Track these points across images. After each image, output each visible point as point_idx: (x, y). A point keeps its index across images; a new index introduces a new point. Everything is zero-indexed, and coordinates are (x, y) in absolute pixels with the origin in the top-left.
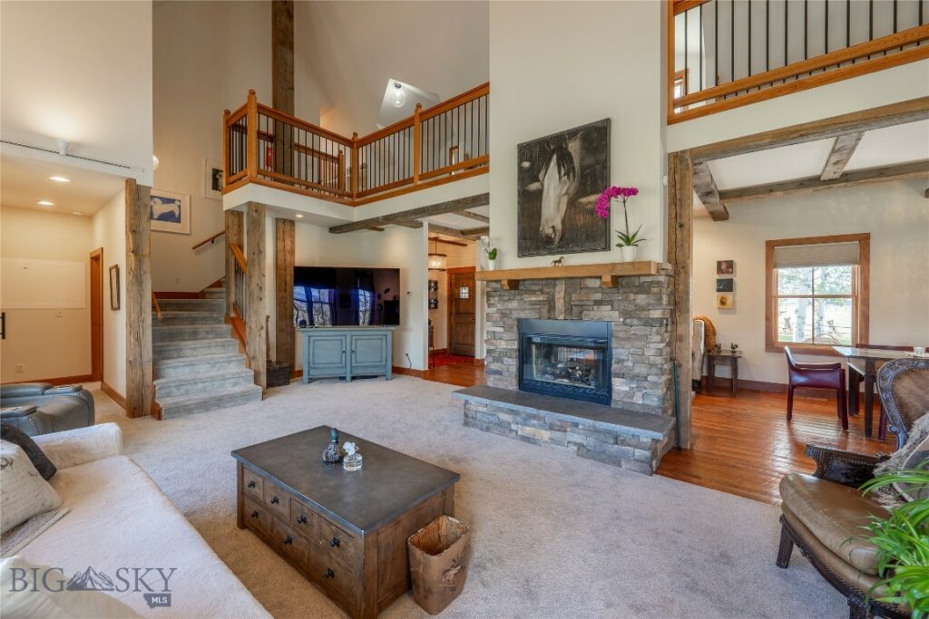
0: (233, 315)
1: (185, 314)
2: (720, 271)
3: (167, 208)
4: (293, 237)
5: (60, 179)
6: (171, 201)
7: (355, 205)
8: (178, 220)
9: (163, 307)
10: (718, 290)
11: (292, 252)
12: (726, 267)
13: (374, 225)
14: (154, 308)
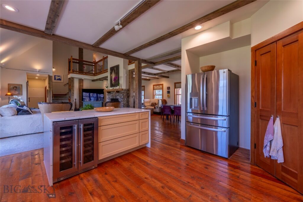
0: (69, 99)
1: (60, 98)
2: (168, 89)
3: (59, 78)
4: (83, 83)
5: (38, 75)
6: (59, 76)
7: (95, 76)
8: (61, 80)
9: (55, 97)
10: (168, 93)
11: (83, 86)
12: (169, 88)
13: (100, 79)
14: (53, 97)
